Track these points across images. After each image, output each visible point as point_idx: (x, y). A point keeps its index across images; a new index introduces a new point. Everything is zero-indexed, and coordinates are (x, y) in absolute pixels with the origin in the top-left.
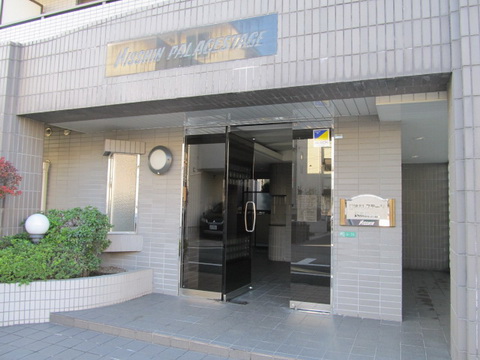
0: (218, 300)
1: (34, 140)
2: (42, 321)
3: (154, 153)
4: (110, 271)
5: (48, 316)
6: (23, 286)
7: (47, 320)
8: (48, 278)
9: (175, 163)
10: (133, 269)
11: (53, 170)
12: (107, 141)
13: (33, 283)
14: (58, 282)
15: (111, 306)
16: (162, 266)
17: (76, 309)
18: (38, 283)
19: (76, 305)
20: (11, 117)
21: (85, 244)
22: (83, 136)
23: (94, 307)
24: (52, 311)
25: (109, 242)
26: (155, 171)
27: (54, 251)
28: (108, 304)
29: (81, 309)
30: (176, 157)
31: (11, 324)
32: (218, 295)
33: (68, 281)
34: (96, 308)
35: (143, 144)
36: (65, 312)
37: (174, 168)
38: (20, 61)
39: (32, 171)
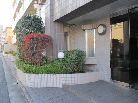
0: (127, 87)
1: (60, 29)
2: (60, 87)
3: (99, 27)
4: (87, 71)
5: (62, 85)
6: (54, 75)
7: (62, 87)
8: (62, 73)
9: (107, 30)
10: (95, 71)
11: (71, 38)
12: (82, 25)
13: (57, 74)
14: (64, 75)
15: (83, 84)
16: (104, 70)
17: (71, 84)
18: (58, 74)
19: (71, 83)
20: (52, 22)
21: (75, 62)
22: (78, 26)
23: (77, 84)
24: (63, 84)
25: (85, 61)
26: (100, 34)
27: (64, 64)
28: (83, 83)
29: (72, 84)
30: (107, 28)
31: (52, 87)
32: (127, 85)
33: (67, 75)
34: (78, 85)
35: (95, 25)
36: (67, 85)
37: (107, 32)
38: (53, 4)
39: (60, 38)
